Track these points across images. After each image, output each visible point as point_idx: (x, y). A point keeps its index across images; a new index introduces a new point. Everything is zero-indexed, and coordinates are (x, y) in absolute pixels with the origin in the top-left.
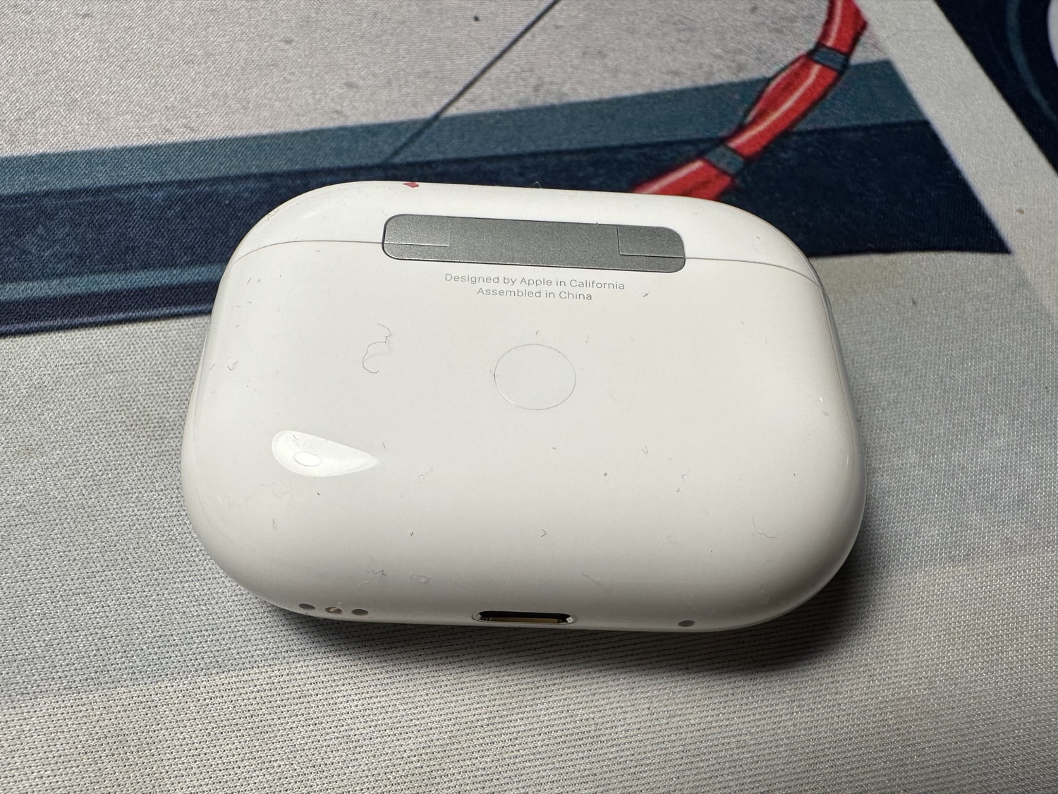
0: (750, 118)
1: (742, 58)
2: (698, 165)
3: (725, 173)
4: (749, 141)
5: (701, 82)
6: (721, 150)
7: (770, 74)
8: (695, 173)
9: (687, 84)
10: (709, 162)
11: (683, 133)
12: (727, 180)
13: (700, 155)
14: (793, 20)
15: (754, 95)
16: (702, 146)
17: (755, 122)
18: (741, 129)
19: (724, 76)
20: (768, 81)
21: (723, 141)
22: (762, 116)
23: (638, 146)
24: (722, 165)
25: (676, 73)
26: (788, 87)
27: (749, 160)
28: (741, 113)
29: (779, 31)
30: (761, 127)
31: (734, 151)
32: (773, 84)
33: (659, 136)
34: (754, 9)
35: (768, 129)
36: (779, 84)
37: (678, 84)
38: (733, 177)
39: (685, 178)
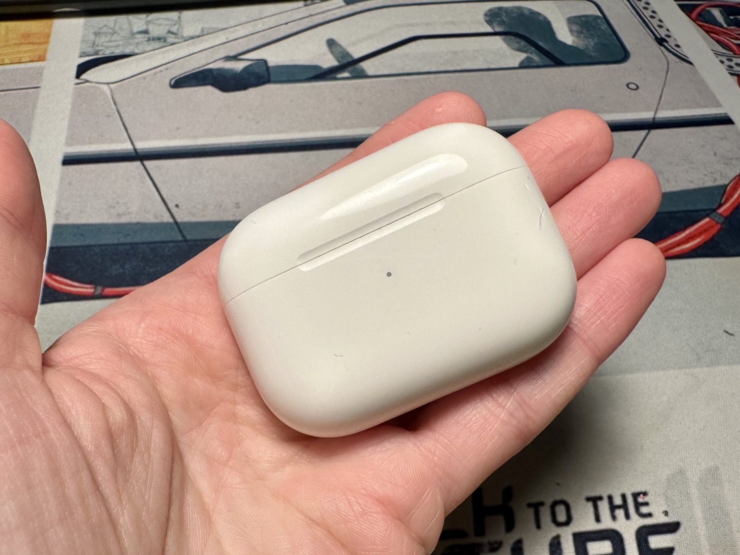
0: (723, 201)
1: (715, 176)
2: (707, 219)
3: (717, 223)
4: (725, 210)
5: (702, 186)
6: (715, 213)
7: (726, 182)
8: (708, 223)
9: (696, 187)
10: (711, 218)
11: (699, 207)
12: (719, 226)
13: (707, 216)
14: (731, 159)
15: (722, 192)
16: (708, 212)
17: (725, 203)
18: (720, 206)
19: (709, 184)
20: (726, 186)
21: (715, 210)
22: (727, 200)
23: (684, 211)
24: (717, 220)
25: (691, 182)
26: (734, 189)
27: (726, 218)
28: (719, 199)
29: (727, 164)
30: (728, 205)
31: (720, 214)
32: (729, 188)
33: (691, 208)
34: (715, 154)
35: (730, 206)
36: (731, 187)
37: (692, 186)
38: (722, 224)
39: (704, 225)
